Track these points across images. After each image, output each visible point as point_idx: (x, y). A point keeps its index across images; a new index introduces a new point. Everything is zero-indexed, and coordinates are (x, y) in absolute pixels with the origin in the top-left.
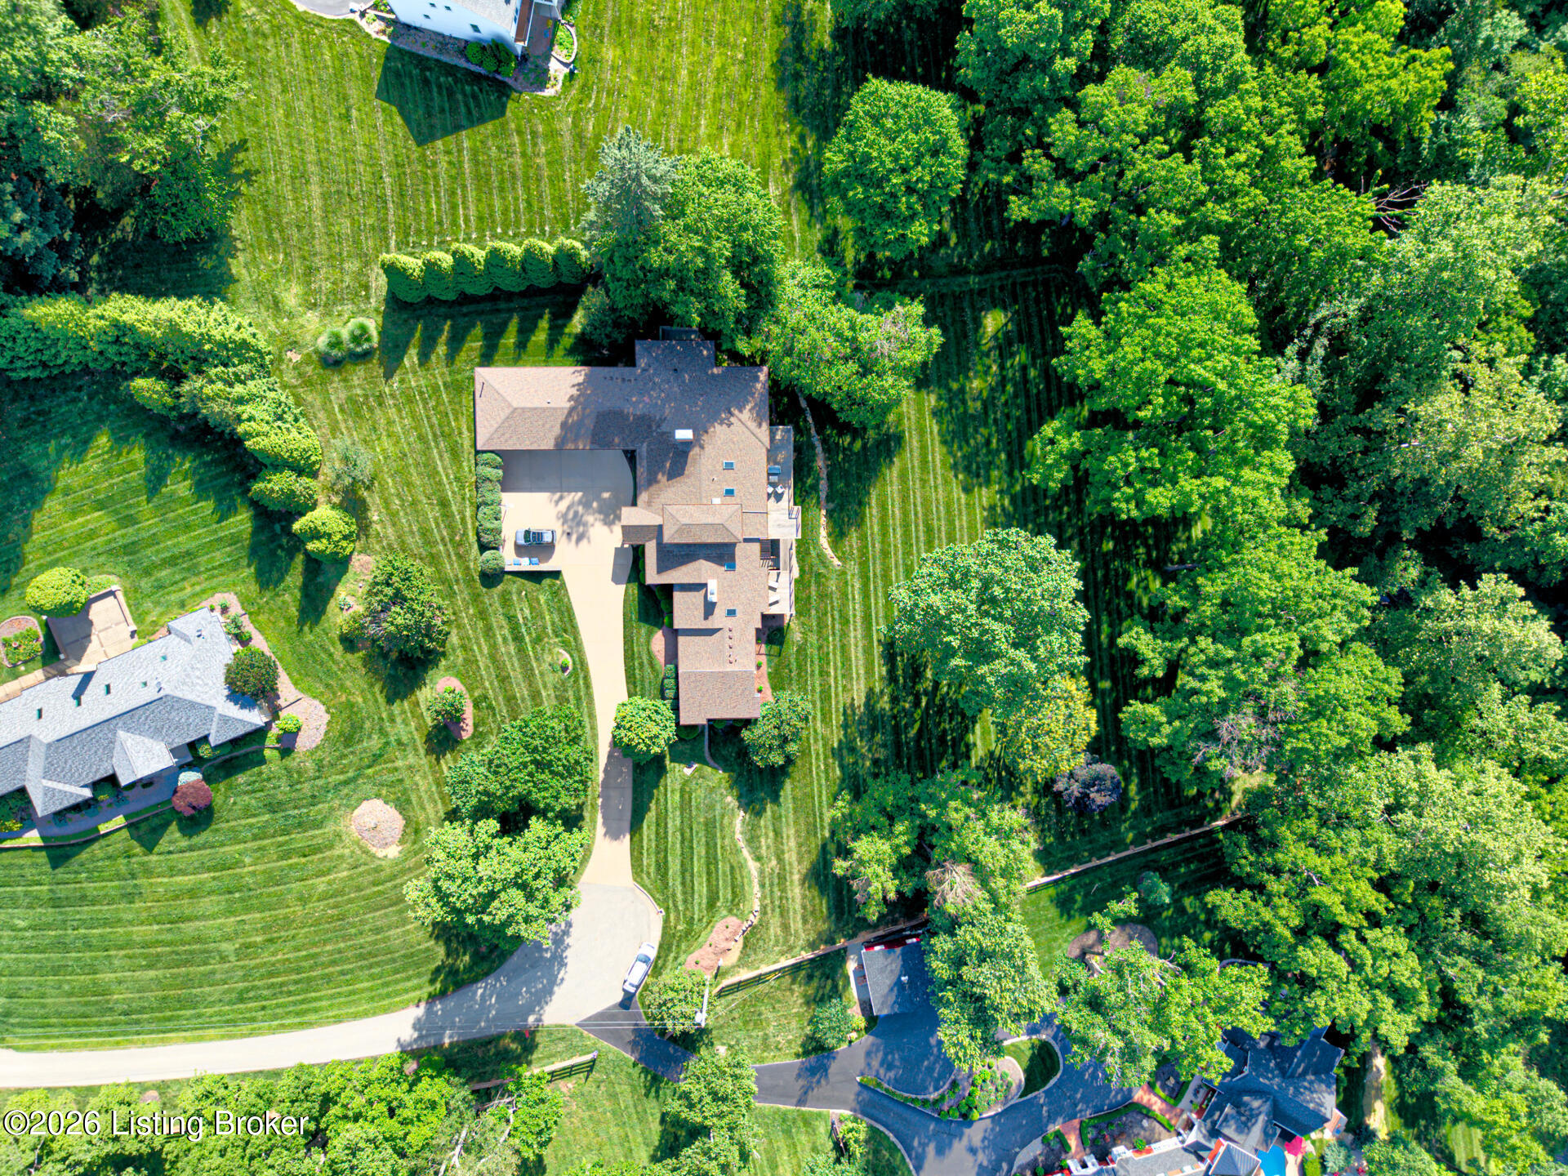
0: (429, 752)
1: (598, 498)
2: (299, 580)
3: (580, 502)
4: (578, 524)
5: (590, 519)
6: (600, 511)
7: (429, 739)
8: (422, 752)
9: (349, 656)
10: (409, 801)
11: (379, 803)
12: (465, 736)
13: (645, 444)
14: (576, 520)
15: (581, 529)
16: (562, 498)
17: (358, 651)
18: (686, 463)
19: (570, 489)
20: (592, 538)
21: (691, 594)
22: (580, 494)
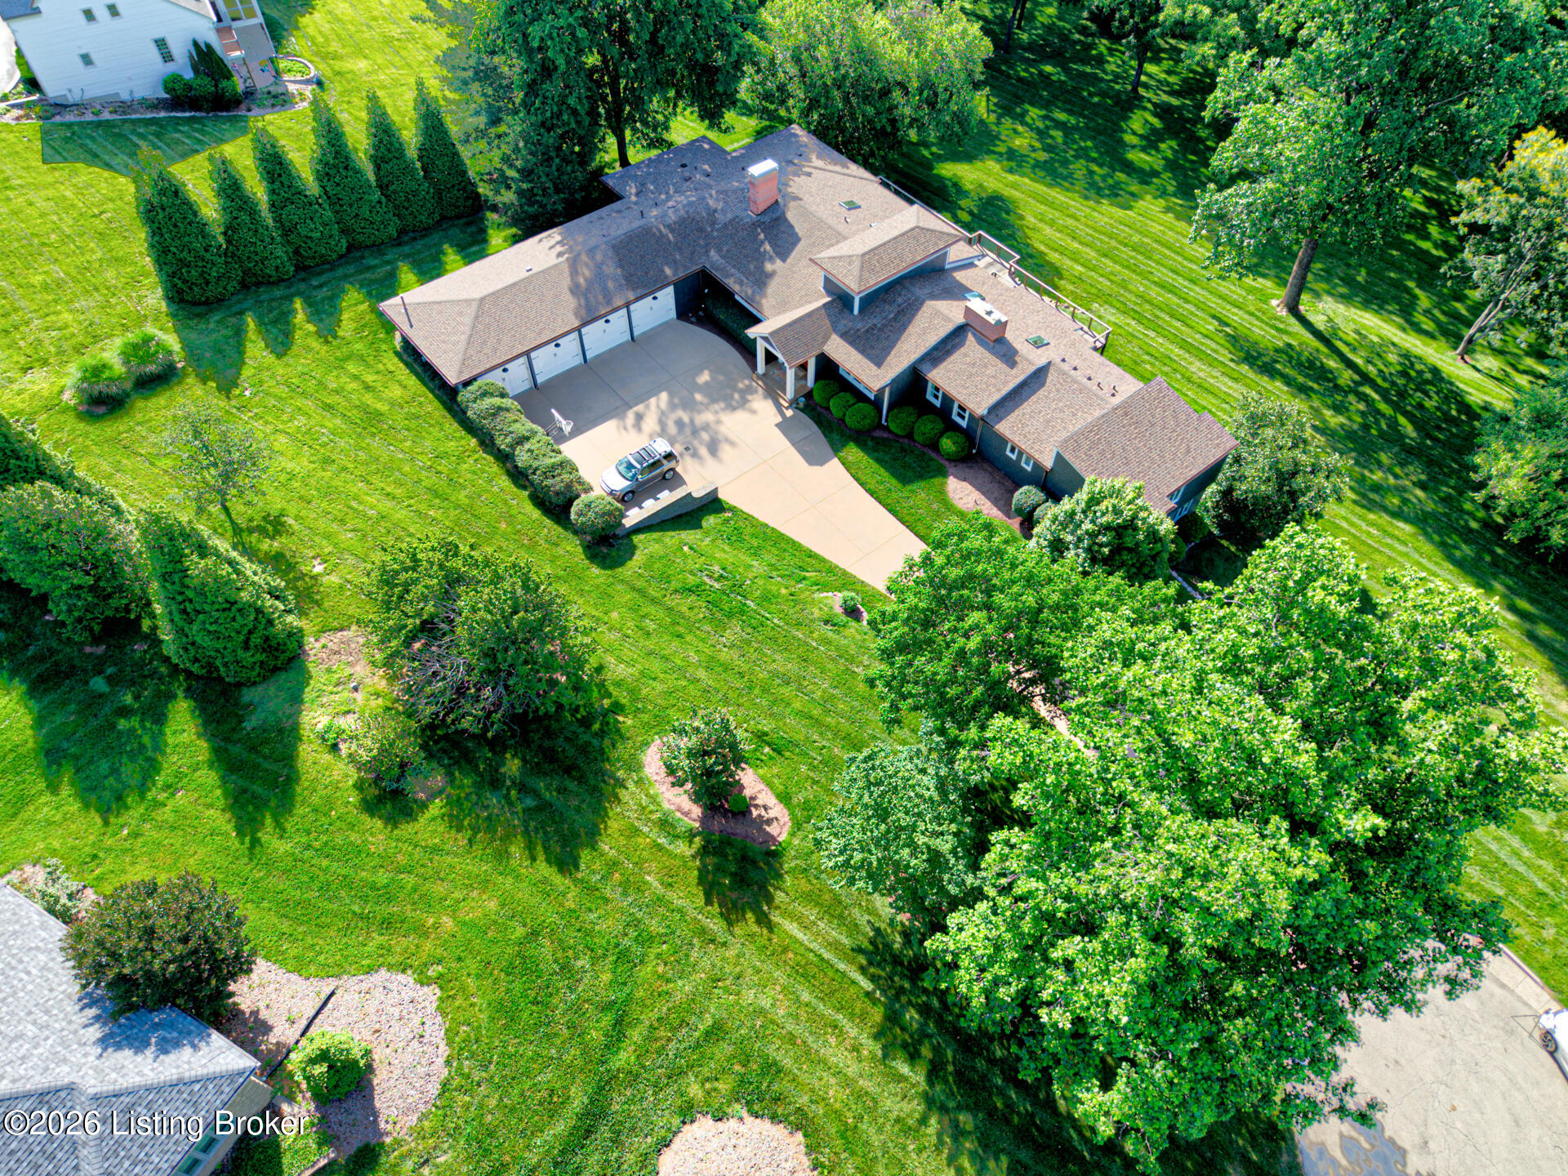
0: (731, 914)
1: (694, 387)
2: (202, 749)
4: (695, 432)
7: (710, 887)
8: (716, 925)
9: (406, 829)
10: (772, 1069)
11: (703, 1127)
12: (781, 830)
13: (712, 253)
14: (688, 431)
15: (705, 436)
16: (639, 417)
17: (424, 806)
18: (792, 227)
19: (642, 398)
20: (733, 437)
21: (956, 357)
22: (664, 396)
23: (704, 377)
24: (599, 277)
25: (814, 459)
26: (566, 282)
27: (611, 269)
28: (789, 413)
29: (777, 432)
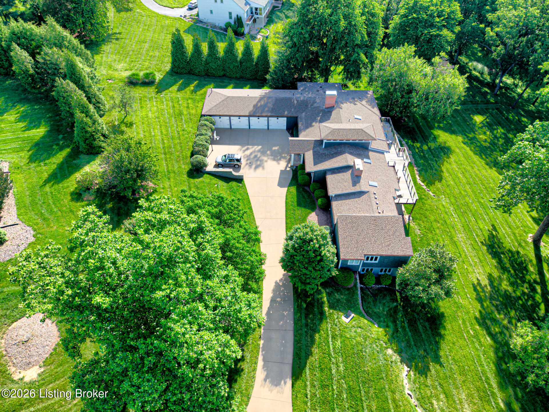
1: (270, 149)
2: (60, 160)
3: (259, 151)
4: (257, 160)
5: (265, 158)
6: (271, 155)
13: (304, 113)
14: (256, 159)
15: (259, 163)
16: (248, 149)
17: (83, 201)
18: (331, 115)
19: (253, 145)
20: (265, 167)
21: (340, 175)
22: (260, 147)
23: (276, 148)
24: (265, 105)
25: (281, 184)
26: (255, 103)
27: (270, 105)
28: (288, 169)
29: (279, 172)
